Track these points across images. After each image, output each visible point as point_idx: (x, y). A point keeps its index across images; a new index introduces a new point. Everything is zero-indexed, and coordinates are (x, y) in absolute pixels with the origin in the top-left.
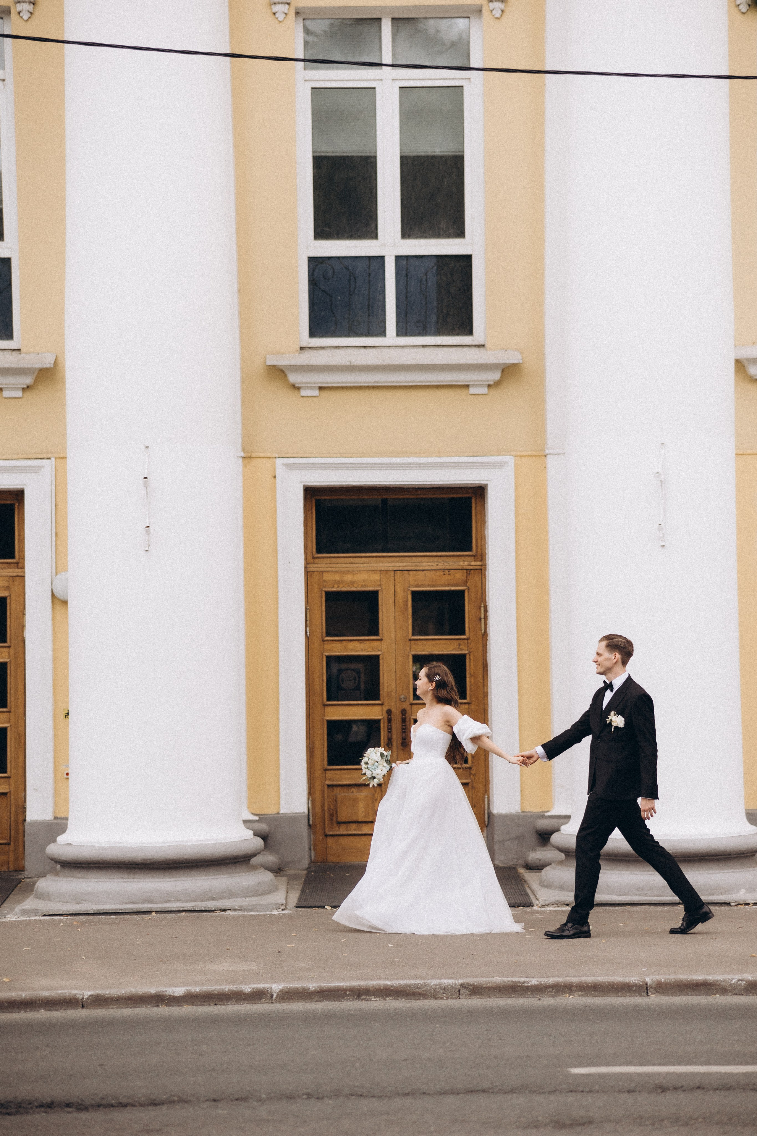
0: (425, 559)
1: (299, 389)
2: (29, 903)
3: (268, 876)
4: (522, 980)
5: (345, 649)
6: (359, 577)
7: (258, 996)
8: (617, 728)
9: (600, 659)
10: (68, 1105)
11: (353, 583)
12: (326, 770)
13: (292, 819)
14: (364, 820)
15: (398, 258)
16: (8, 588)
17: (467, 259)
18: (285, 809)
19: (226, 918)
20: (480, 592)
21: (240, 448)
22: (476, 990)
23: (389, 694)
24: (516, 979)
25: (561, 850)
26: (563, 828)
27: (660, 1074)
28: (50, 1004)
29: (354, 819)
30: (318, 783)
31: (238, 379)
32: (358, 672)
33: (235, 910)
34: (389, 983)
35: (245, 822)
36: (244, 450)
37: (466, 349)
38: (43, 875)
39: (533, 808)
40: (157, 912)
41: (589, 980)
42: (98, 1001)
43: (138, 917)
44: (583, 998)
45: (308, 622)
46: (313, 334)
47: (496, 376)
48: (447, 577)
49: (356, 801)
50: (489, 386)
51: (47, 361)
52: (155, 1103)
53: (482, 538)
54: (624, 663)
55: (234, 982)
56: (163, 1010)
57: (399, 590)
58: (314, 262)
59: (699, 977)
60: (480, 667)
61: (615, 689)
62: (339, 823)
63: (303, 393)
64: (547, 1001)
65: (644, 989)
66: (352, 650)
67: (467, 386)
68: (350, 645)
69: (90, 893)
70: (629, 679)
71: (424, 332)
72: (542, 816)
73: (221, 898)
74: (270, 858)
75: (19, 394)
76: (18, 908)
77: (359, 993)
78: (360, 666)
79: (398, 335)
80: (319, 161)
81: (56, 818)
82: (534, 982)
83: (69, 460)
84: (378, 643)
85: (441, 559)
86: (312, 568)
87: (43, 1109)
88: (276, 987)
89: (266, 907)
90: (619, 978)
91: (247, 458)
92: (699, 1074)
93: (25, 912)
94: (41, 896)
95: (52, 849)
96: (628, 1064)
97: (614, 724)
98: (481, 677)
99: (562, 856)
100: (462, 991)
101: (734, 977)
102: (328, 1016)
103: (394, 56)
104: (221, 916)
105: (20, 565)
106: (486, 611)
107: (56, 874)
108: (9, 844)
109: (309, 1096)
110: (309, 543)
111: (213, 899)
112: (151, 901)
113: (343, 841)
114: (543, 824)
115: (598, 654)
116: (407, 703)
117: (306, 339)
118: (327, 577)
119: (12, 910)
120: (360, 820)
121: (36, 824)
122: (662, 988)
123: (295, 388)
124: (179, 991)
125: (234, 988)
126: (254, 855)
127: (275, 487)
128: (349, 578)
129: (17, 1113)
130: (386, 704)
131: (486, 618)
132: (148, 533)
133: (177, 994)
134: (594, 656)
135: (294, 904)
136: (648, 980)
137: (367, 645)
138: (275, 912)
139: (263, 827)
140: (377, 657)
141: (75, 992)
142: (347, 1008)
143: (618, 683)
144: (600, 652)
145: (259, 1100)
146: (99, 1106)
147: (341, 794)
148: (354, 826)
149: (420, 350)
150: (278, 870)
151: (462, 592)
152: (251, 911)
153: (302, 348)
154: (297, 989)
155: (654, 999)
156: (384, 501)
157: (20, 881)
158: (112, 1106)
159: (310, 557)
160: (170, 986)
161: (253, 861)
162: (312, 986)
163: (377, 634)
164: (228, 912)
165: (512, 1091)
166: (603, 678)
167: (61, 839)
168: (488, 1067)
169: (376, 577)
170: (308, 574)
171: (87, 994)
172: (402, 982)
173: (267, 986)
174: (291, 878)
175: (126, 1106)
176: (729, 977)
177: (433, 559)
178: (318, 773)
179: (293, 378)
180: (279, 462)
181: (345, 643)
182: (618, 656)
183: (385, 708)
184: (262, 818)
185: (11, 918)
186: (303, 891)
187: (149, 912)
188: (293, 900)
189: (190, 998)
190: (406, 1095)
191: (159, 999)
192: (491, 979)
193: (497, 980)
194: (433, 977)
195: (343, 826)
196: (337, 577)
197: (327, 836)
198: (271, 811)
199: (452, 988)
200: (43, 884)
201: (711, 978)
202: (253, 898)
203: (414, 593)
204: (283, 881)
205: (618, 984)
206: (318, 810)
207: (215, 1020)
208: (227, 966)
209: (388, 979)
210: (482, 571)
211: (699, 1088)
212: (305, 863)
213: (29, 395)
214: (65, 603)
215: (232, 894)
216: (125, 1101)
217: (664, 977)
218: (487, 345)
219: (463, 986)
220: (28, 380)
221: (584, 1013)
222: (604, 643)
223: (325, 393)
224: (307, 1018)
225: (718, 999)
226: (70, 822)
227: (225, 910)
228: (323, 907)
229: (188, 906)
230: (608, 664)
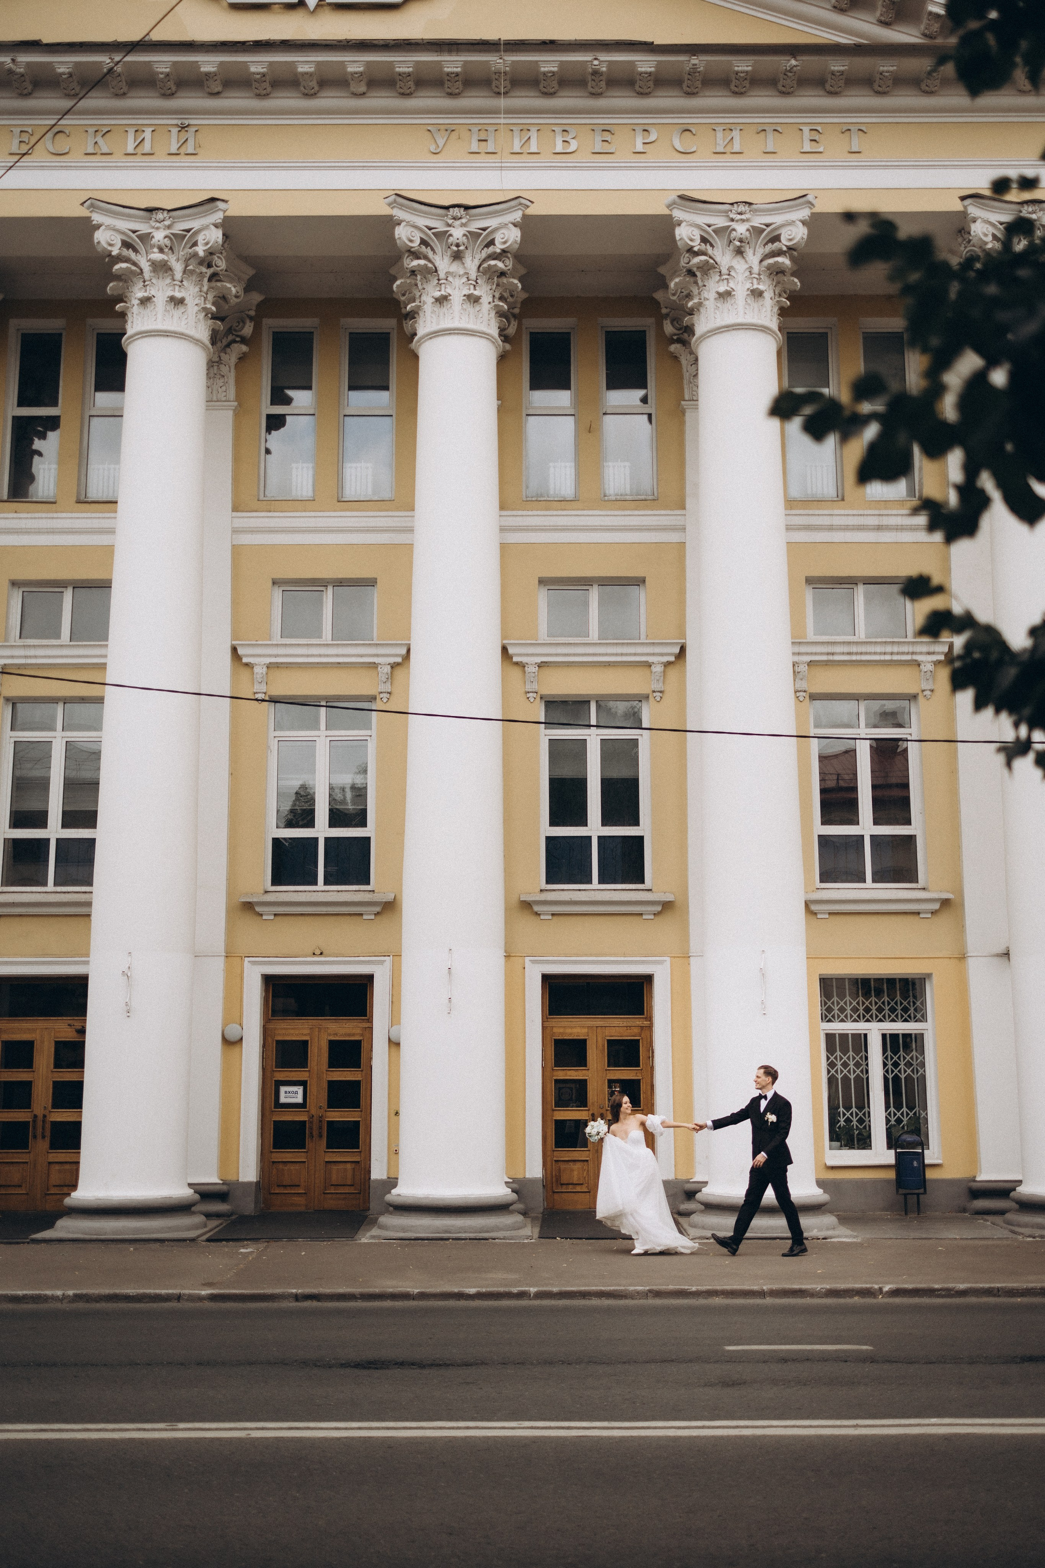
0: (616, 1020)
1: (539, 915)
2: (375, 1232)
3: (520, 1218)
4: (686, 1287)
5: (566, 1075)
6: (575, 1030)
7: (522, 1295)
8: (772, 1122)
9: (759, 1080)
10: (413, 1364)
11: (571, 1034)
12: (554, 1151)
13: (533, 1181)
14: (577, 1182)
15: (599, 837)
16: (362, 1035)
17: (641, 839)
18: (528, 1175)
19: (496, 1244)
20: (649, 1040)
21: (503, 951)
22: (658, 1294)
23: (593, 1103)
24: (683, 1287)
25: (702, 1204)
26: (703, 1189)
27: (782, 1350)
28: (394, 1297)
29: (571, 1182)
30: (549, 1159)
31: (503, 908)
32: (571, 1089)
33: (501, 1239)
34: (603, 1288)
35: (506, 1183)
36: (506, 952)
37: (641, 892)
38: (382, 1214)
39: (682, 1176)
40: (453, 1239)
41: (728, 1287)
42: (423, 1296)
43: (442, 1242)
44: (724, 1300)
45: (544, 1058)
46: (548, 882)
47: (659, 908)
48: (629, 1031)
49: (572, 1170)
50: (654, 914)
51: (390, 897)
52: (467, 1365)
53: (651, 1008)
54: (773, 1083)
55: (506, 1286)
56: (462, 1303)
57: (599, 1039)
58: (549, 839)
59: (796, 1286)
60: (649, 1087)
61: (769, 1098)
62: (562, 1184)
63: (542, 917)
64: (702, 1301)
65: (761, 1294)
66: (570, 1076)
67: (642, 914)
68: (569, 1073)
69: (412, 1226)
70: (775, 1094)
71: (614, 881)
72: (688, 1182)
73: (492, 1231)
74: (520, 1206)
75: (373, 917)
76: (369, 1234)
77: (584, 1295)
78: (573, 1086)
79: (599, 883)
80: (552, 781)
81: (388, 1178)
82: (694, 1289)
83: (403, 957)
84: (586, 1072)
85: (625, 1020)
86: (546, 1024)
87: (397, 1366)
88: (533, 1290)
89: (520, 1237)
90: (746, 1287)
91: (508, 957)
92: (806, 1350)
93: (373, 1237)
94: (381, 1227)
95: (388, 1198)
96: (761, 1344)
97: (770, 1120)
98: (649, 1093)
99: (703, 1207)
100: (649, 1294)
101: (818, 1287)
102: (566, 1309)
103: (597, 721)
104: (492, 1243)
105: (370, 1020)
106: (653, 1052)
107: (391, 1213)
108: (359, 1193)
109: (563, 1362)
110: (545, 1009)
111: (487, 1232)
112: (450, 1233)
113: (563, 1195)
114: (688, 1187)
115: (758, 1077)
116: (604, 1110)
117: (543, 885)
118: (555, 1030)
119: (364, 1236)
120: (575, 1182)
121: (376, 1181)
122: (773, 1293)
123: (537, 914)
124: (472, 1291)
125: (507, 1289)
126: (511, 1204)
127: (524, 974)
128: (569, 1031)
129: (381, 1368)
130: (591, 1110)
131: (653, 1056)
132: (450, 1002)
133: (471, 1293)
134: (755, 1077)
135: (537, 1236)
136: (765, 1288)
137: (580, 1073)
138: (526, 1241)
139: (515, 1186)
140: (586, 1080)
141: (408, 1290)
142: (577, 1304)
143: (770, 1095)
144: (759, 1075)
145: (532, 1364)
146: (432, 1365)
147: (563, 1166)
148: (571, 1186)
149: (613, 892)
150: (525, 1214)
151: (638, 1041)
152: (511, 1239)
153: (541, 890)
154: (545, 1291)
155: (769, 1301)
156: (588, 983)
157: (366, 1217)
158: (440, 1365)
159: (545, 1018)
160: (467, 1288)
161: (511, 1208)
162: (555, 1289)
163: (586, 1066)
164: (497, 1240)
165: (690, 1361)
166: (760, 1091)
167: (394, 1191)
168: (673, 1345)
169: (585, 1030)
170: (544, 1028)
171: (416, 1291)
172: (612, 1288)
173: (527, 1289)
174: (534, 1219)
175: (448, 1365)
176: (814, 1286)
177: (619, 1020)
178: (549, 1153)
179: (536, 908)
180: (527, 959)
181: (565, 1072)
182: (771, 1079)
183: (591, 1112)
184: (515, 1181)
185: (364, 1240)
186: (541, 1227)
187: (448, 1239)
188: (536, 1235)
189: (479, 1296)
190: (624, 1363)
191: (460, 1296)
192: (666, 1287)
193: (671, 1287)
194: (630, 1285)
195: (564, 1187)
196: (561, 1030)
197: (554, 1192)
198: (520, 1176)
199: (643, 1292)
200: (384, 1219)
201: (804, 1287)
202: (512, 1232)
203: (609, 1041)
204: (529, 1220)
205: (746, 1291)
206: (549, 1176)
207: (497, 1310)
208: (500, 1275)
209: (603, 1286)
210: (650, 1027)
211: (808, 1360)
212: (541, 1210)
213: (379, 917)
214: (398, 1044)
215: (497, 1229)
216: (448, 1362)
217: (775, 1287)
218: (653, 890)
219: (650, 1291)
220: (378, 909)
221: (726, 1309)
222: (762, 1071)
223: (555, 918)
224: (553, 1310)
225: (808, 1301)
226: (399, 1180)
227: (494, 1239)
228: (555, 1238)
229: (472, 1235)
230: (764, 1084)
